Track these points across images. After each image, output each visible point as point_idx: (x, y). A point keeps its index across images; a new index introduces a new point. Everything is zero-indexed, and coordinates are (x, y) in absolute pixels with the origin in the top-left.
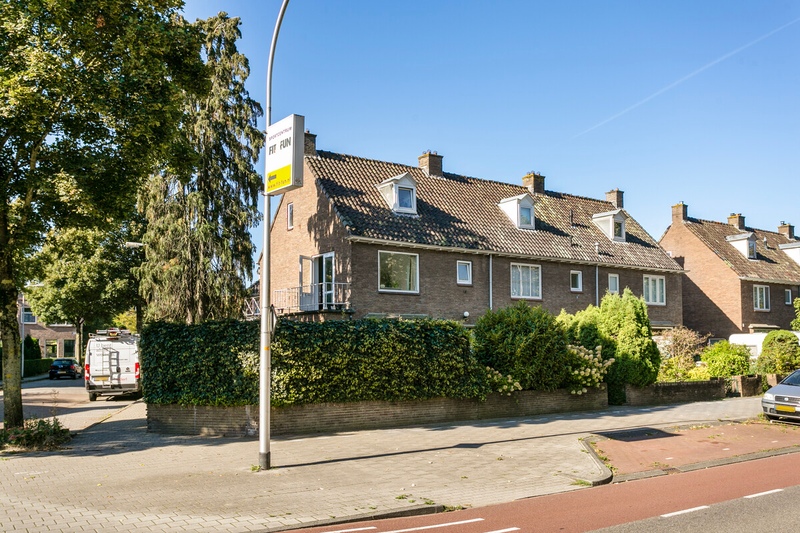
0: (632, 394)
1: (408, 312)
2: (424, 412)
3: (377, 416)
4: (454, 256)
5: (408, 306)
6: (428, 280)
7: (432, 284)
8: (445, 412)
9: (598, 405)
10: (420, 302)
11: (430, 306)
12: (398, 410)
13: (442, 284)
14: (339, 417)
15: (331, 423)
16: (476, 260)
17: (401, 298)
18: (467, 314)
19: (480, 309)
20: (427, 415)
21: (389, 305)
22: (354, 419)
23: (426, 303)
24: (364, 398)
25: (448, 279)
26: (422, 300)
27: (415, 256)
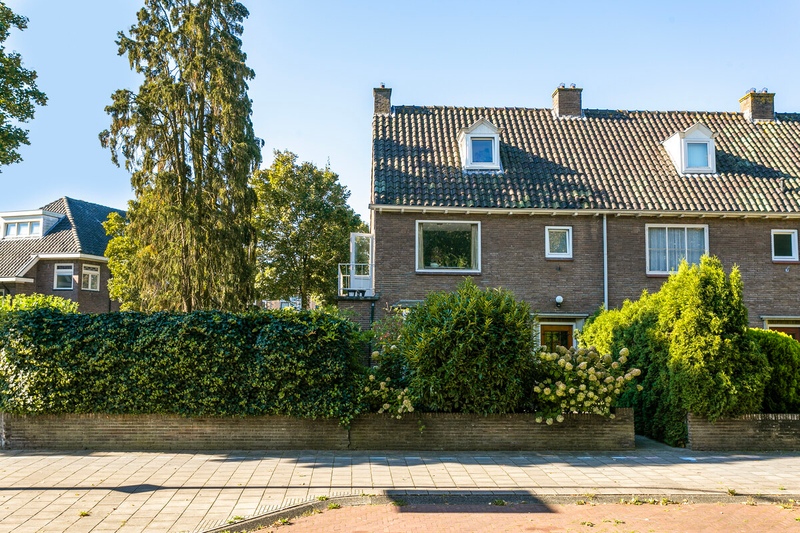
0: (696, 430)
2: (251, 434)
3: (174, 434)
6: (494, 254)
7: (502, 260)
8: (288, 435)
9: (610, 444)
10: (481, 285)
12: (208, 429)
13: (519, 258)
14: (115, 433)
15: (105, 439)
16: (581, 225)
18: (559, 299)
19: (586, 292)
20: (257, 438)
22: (138, 436)
24: (142, 410)
25: (529, 252)
26: (485, 282)
27: (477, 225)
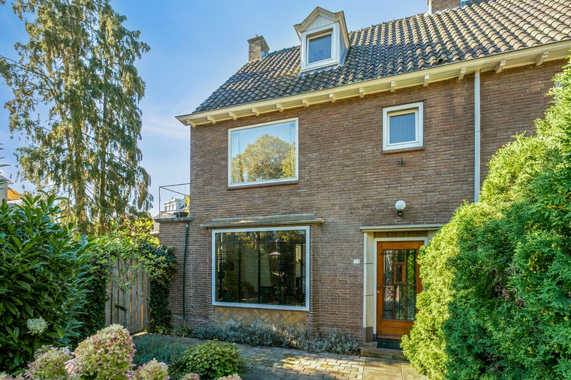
1: (275, 213)
4: (375, 102)
5: (274, 204)
7: (322, 161)
10: (299, 195)
11: (320, 199)
13: (347, 157)
16: (436, 98)
17: (263, 192)
18: (401, 205)
19: (444, 192)
21: (244, 204)
23: (312, 195)
25: (359, 146)
26: (303, 191)
